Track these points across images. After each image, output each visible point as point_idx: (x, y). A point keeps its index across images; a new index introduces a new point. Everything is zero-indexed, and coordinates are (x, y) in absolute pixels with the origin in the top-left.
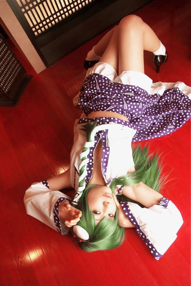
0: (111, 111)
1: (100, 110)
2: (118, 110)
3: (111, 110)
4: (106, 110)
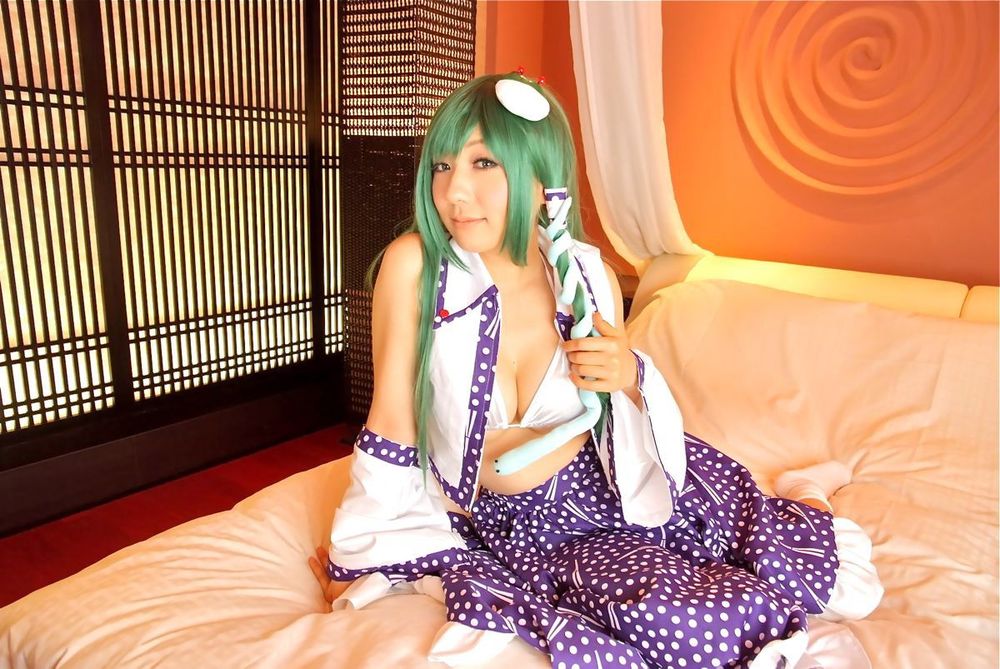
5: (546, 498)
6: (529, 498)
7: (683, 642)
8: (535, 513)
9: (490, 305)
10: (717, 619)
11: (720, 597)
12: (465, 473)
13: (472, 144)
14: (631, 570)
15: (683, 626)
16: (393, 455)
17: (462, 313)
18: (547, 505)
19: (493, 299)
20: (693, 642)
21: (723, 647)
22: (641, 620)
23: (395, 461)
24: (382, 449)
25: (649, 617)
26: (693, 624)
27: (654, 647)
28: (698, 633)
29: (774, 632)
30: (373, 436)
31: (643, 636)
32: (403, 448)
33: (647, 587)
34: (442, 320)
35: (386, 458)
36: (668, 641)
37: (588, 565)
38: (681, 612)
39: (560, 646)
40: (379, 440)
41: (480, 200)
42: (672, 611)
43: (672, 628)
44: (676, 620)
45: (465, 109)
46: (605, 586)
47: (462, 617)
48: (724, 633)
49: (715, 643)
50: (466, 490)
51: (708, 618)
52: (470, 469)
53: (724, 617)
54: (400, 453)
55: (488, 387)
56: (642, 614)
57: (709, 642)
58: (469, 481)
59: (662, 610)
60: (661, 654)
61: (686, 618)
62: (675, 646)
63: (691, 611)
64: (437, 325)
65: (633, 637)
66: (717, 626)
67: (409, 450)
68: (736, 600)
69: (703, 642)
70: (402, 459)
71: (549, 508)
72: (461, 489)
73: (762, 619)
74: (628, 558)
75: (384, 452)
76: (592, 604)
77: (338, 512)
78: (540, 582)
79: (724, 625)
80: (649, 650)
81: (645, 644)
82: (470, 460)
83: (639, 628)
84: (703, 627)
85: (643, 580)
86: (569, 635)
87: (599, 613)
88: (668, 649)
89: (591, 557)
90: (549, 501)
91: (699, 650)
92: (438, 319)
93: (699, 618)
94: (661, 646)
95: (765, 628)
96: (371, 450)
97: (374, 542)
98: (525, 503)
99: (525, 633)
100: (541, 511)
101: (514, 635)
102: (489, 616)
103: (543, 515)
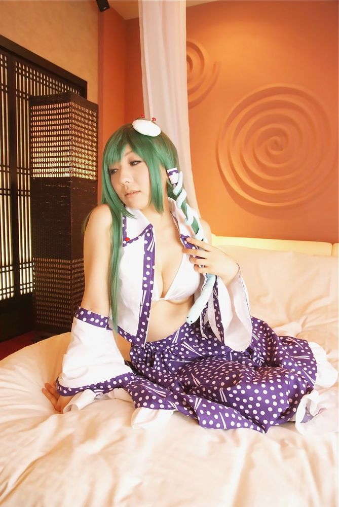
3: (173, 336)
5: (173, 342)
6: (164, 342)
7: (262, 402)
8: (166, 350)
9: (148, 235)
10: (276, 388)
11: (275, 378)
12: (140, 326)
13: (127, 154)
14: (225, 374)
15: (261, 394)
16: (97, 321)
17: (137, 239)
18: (173, 346)
19: (150, 232)
20: (267, 402)
21: (282, 402)
22: (239, 394)
23: (98, 325)
24: (90, 318)
25: (243, 392)
26: (265, 392)
27: (246, 407)
28: (269, 396)
29: (302, 392)
30: (86, 311)
31: (241, 403)
32: (102, 317)
33: (238, 379)
34: (127, 242)
35: (93, 323)
36: (253, 403)
37: (200, 374)
38: (258, 387)
39: (202, 412)
40: (89, 313)
41: (136, 180)
42: (254, 387)
43: (255, 396)
44: (257, 391)
45: (120, 138)
46: (214, 382)
47: (145, 404)
48: (281, 395)
49: (278, 400)
50: (141, 336)
51: (272, 388)
52: (144, 324)
53: (280, 387)
54: (101, 320)
55: (151, 277)
56: (239, 391)
57: (275, 400)
58: (143, 330)
59: (249, 387)
60: (251, 410)
61: (261, 390)
62: (258, 405)
63: (263, 386)
64: (124, 245)
65: (235, 405)
66: (277, 391)
67: (105, 318)
68: (283, 378)
69: (272, 401)
70: (102, 324)
71: (174, 347)
72: (138, 336)
73: (295, 387)
74: (221, 368)
75: (92, 320)
76: (209, 391)
77: (66, 356)
78: (175, 387)
79: (280, 390)
80: (244, 410)
81: (242, 407)
82: (143, 318)
83: (238, 399)
84: (270, 393)
85: (234, 376)
86: (204, 406)
87: (214, 395)
88: (255, 408)
89: (200, 371)
90: (174, 344)
91: (271, 405)
92: (125, 242)
93: (268, 388)
94: (250, 406)
95: (298, 391)
96: (85, 319)
97: (87, 371)
98: (161, 346)
99: (181, 408)
100: (170, 349)
101: (175, 410)
102: (160, 401)
103: (171, 351)
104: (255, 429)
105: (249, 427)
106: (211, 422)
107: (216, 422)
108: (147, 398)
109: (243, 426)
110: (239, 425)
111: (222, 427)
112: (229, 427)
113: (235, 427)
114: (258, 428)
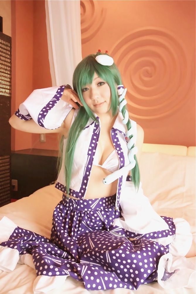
0: (94, 199)
1: (105, 199)
2: (85, 204)
3: (93, 202)
4: (99, 199)
8: (84, 211)
18: (90, 210)
46: (104, 247)
47: (44, 272)
50: (82, 191)
55: (94, 148)
58: (84, 187)
76: (98, 254)
85: (119, 244)
86: (89, 272)
87: (102, 257)
98: (82, 206)
99: (72, 274)
100: (87, 211)
101: (68, 276)
102: (56, 269)
103: (87, 213)
104: (128, 288)
105: (123, 287)
106: (94, 286)
107: (98, 285)
108: (46, 267)
109: (118, 287)
110: (115, 286)
111: (102, 288)
112: (108, 288)
113: (113, 288)
114: (131, 287)
